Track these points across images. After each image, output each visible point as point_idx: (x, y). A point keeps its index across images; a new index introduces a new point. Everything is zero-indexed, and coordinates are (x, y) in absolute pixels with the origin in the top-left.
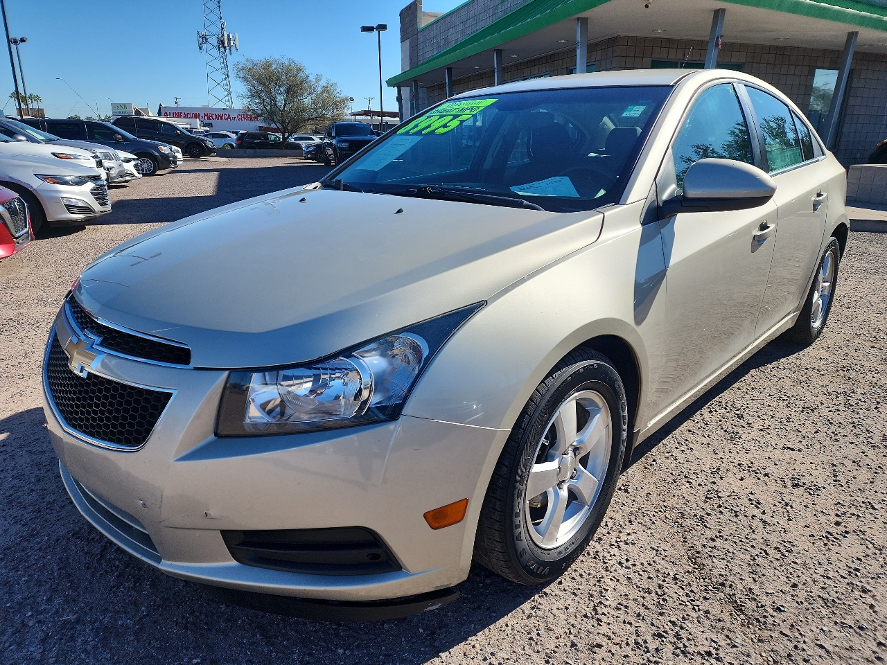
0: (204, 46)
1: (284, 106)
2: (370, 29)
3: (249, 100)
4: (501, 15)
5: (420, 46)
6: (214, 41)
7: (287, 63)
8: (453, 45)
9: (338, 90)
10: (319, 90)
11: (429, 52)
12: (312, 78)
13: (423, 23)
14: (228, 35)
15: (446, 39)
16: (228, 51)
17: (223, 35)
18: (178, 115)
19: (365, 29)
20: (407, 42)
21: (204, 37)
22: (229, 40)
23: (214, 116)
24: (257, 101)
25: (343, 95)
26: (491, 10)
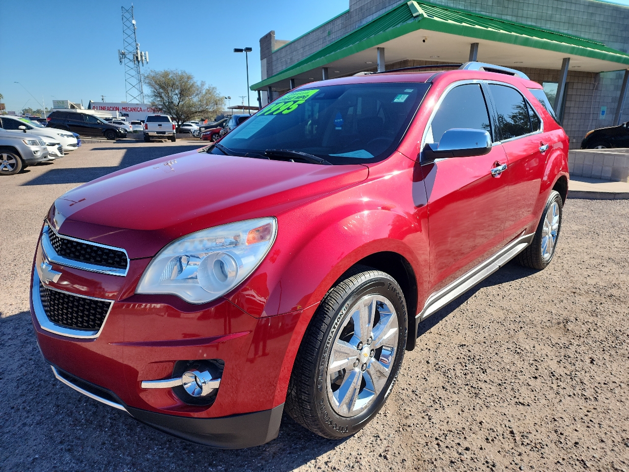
0: (123, 60)
1: (178, 103)
2: (241, 50)
3: (152, 99)
4: (328, 44)
5: (274, 63)
6: (131, 57)
7: (180, 73)
8: (296, 63)
9: (218, 92)
10: (204, 92)
11: (279, 67)
12: (199, 83)
13: (275, 47)
14: (141, 53)
15: (291, 59)
16: (140, 63)
17: (137, 54)
18: (103, 108)
19: (237, 50)
20: (265, 60)
21: (123, 54)
22: (141, 56)
23: (130, 109)
24: (159, 99)
25: (221, 95)
26: (322, 40)
